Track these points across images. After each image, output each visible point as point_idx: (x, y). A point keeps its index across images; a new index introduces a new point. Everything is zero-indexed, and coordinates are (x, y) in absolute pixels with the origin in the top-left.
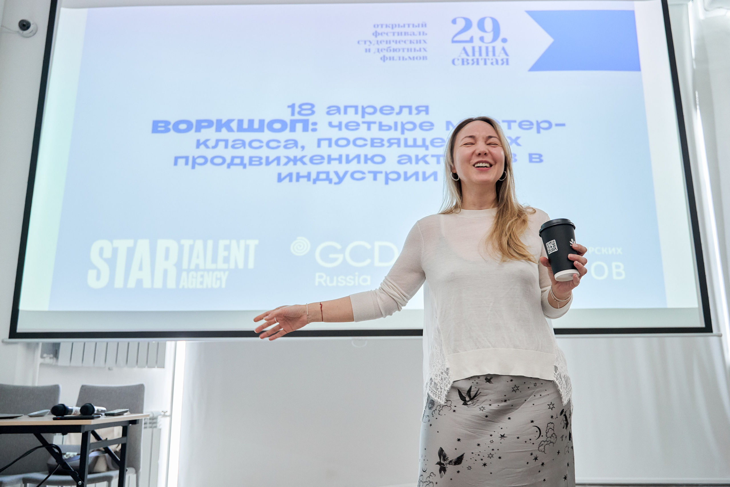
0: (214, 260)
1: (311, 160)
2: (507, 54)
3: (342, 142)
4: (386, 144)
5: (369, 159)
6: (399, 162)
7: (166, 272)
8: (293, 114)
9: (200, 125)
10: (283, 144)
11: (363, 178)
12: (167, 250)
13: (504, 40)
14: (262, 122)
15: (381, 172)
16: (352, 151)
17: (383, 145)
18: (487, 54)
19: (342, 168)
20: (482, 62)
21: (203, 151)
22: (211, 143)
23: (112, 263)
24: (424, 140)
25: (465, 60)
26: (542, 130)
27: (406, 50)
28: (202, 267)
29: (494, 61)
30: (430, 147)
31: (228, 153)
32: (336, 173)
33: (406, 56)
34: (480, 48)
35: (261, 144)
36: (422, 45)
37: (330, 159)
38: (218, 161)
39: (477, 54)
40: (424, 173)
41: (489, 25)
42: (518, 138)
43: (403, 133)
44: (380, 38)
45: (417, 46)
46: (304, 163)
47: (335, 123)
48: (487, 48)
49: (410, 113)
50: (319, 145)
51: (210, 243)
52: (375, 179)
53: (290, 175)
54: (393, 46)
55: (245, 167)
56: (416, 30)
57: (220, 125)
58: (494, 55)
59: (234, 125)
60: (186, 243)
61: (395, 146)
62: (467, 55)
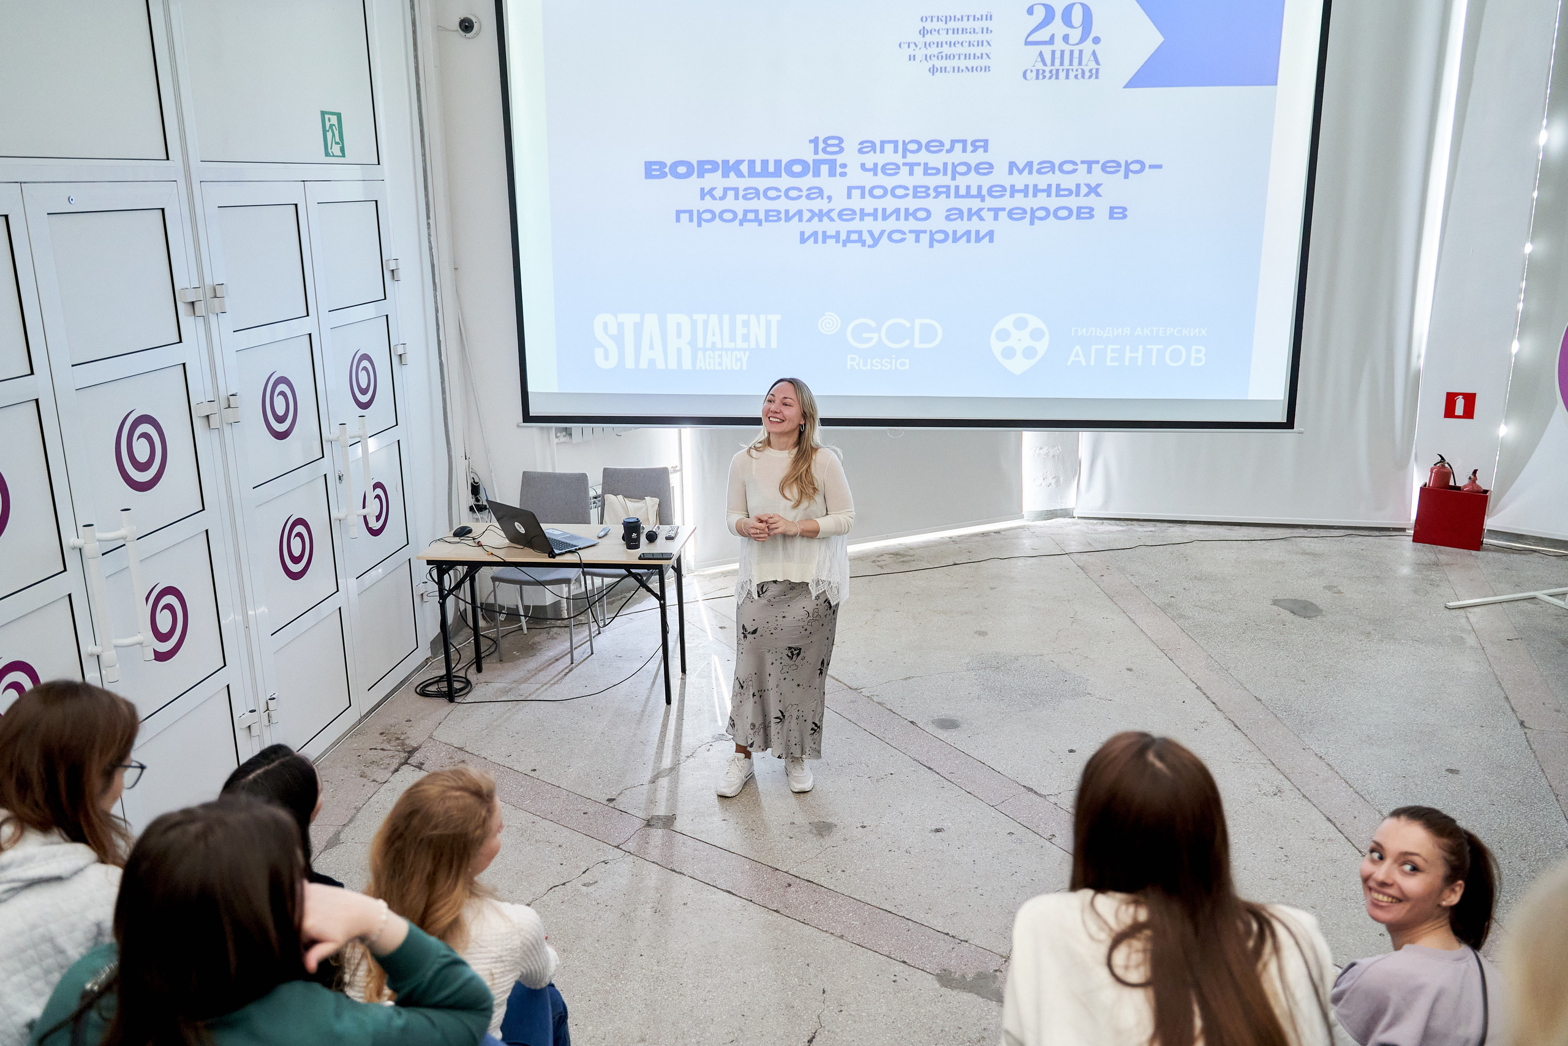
0: (733, 339)
1: (840, 214)
2: (1097, 63)
3: (878, 192)
4: (932, 193)
5: (911, 214)
6: (947, 218)
7: (679, 350)
8: (816, 152)
9: (704, 167)
10: (805, 193)
11: (903, 240)
12: (679, 325)
13: (1097, 40)
14: (778, 163)
15: (925, 232)
16: (890, 204)
17: (928, 195)
18: (1071, 63)
19: (877, 226)
20: (1062, 75)
21: (708, 204)
22: (718, 193)
23: (619, 339)
24: (980, 188)
25: (1041, 72)
26: (1130, 174)
27: (962, 57)
28: (719, 346)
29: (1080, 71)
30: (987, 198)
31: (740, 206)
32: (871, 233)
33: (963, 67)
34: (1062, 52)
35: (779, 194)
36: (985, 49)
37: (863, 214)
38: (728, 216)
39: (1057, 62)
40: (978, 232)
41: (1077, 16)
42: (1098, 185)
43: (953, 178)
44: (929, 38)
45: (978, 51)
46: (832, 220)
47: (869, 165)
48: (1072, 52)
49: (964, 150)
50: (849, 196)
51: (726, 318)
52: (917, 240)
53: (815, 234)
54: (946, 50)
55: (760, 224)
56: (978, 25)
57: (729, 168)
58: (1080, 63)
59: (744, 168)
60: (700, 318)
61: (943, 196)
62: (1045, 64)
